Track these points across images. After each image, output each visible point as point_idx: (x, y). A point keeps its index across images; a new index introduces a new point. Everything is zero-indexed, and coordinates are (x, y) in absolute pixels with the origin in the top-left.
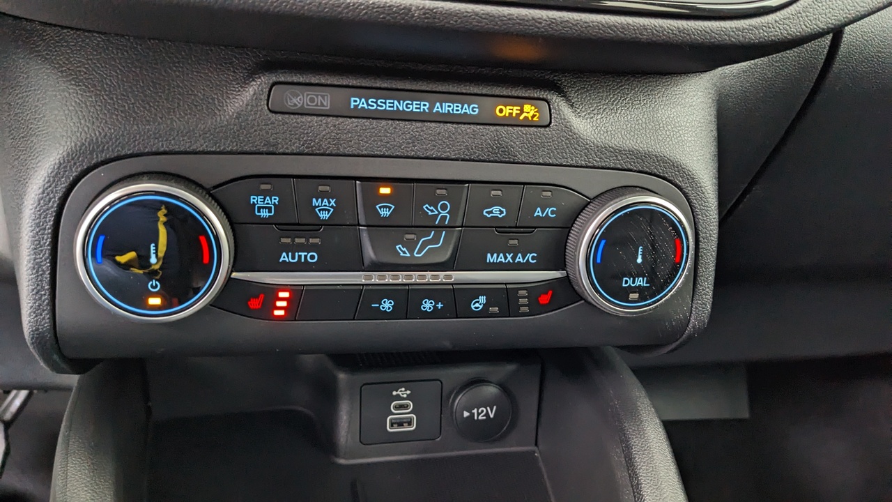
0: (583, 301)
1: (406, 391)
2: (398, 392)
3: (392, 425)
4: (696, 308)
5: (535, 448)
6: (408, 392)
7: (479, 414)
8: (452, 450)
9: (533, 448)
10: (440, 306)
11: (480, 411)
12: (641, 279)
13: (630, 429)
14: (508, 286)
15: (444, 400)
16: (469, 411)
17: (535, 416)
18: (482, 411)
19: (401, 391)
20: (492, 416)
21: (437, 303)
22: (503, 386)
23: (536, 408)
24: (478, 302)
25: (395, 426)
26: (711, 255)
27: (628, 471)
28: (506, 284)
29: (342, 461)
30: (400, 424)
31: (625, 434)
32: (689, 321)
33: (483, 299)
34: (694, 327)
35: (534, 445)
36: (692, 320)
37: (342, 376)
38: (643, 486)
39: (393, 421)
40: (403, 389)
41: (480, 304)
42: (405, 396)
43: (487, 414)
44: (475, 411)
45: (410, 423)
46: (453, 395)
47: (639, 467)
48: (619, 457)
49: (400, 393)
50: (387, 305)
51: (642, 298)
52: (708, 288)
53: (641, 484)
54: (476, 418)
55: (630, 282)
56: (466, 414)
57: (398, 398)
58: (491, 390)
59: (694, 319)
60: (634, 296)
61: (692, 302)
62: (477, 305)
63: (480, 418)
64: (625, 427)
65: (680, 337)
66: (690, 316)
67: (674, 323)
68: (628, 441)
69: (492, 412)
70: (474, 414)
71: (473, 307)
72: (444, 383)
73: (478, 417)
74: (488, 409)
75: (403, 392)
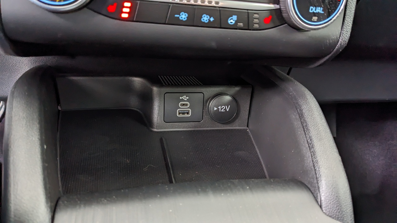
0: (286, 24)
1: (186, 97)
2: (182, 98)
3: (179, 113)
4: (343, 33)
5: (248, 128)
6: (188, 98)
7: (221, 109)
8: (208, 127)
9: (246, 128)
10: (212, 19)
11: (222, 108)
12: (319, 8)
13: (301, 102)
14: (249, 11)
15: (205, 102)
16: (217, 107)
17: (247, 113)
18: (223, 108)
19: (184, 97)
20: (228, 110)
21: (210, 18)
22: (234, 97)
23: (248, 109)
24: (232, 19)
25: (181, 114)
26: (354, 3)
27: (301, 120)
28: (248, 10)
29: (155, 130)
30: (183, 113)
31: (299, 105)
32: (338, 41)
33: (235, 17)
34: (340, 44)
35: (246, 127)
36: (340, 40)
37: (155, 89)
38: (309, 125)
39: (180, 112)
40: (185, 96)
41: (233, 20)
42: (186, 99)
43: (225, 109)
44: (220, 107)
45: (188, 113)
46: (209, 100)
47: (307, 117)
48: (295, 116)
49: (183, 98)
50: (183, 16)
51: (319, 20)
52: (350, 22)
53: (308, 124)
54: (220, 111)
55: (314, 9)
56: (215, 109)
57: (183, 100)
58: (228, 98)
59: (341, 40)
60: (315, 18)
61: (341, 30)
62: (232, 21)
63: (222, 111)
64: (299, 101)
65: (333, 51)
66: (339, 38)
67: (331, 41)
68: (301, 107)
69: (228, 109)
70: (219, 108)
71: (229, 22)
72: (205, 95)
73: (221, 110)
74: (226, 106)
75: (185, 98)
